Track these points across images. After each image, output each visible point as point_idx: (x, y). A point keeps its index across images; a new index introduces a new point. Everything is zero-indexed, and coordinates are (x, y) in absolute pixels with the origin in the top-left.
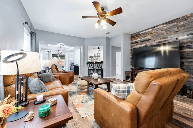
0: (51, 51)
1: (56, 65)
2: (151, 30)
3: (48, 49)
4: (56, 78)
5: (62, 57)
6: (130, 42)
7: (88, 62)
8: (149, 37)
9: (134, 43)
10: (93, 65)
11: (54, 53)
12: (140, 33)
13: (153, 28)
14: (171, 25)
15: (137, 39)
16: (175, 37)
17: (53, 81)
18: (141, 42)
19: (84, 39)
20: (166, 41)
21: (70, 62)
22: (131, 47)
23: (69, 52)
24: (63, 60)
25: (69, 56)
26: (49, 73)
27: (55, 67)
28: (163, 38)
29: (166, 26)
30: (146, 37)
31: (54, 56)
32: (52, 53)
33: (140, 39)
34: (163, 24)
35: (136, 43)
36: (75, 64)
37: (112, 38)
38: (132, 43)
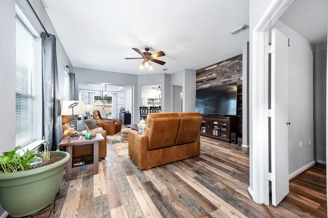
0: (94, 92)
1: (98, 112)
2: (216, 66)
3: (89, 90)
4: (99, 125)
5: (109, 99)
6: (195, 80)
7: (140, 108)
8: (214, 75)
9: (200, 82)
10: (146, 111)
11: (98, 94)
12: (207, 69)
13: (218, 64)
14: (234, 62)
15: (203, 77)
16: (238, 77)
17: (95, 128)
18: (207, 81)
19: (137, 76)
20: (230, 81)
21: (119, 107)
22: (197, 86)
23: (117, 93)
24: (110, 104)
25: (119, 99)
26: (91, 120)
27: (97, 114)
28: (227, 78)
29: (230, 63)
30: (212, 74)
31: (97, 98)
32: (94, 95)
33: (205, 78)
34: (227, 60)
35: (201, 81)
36: (126, 110)
37: (173, 74)
38: (197, 82)
